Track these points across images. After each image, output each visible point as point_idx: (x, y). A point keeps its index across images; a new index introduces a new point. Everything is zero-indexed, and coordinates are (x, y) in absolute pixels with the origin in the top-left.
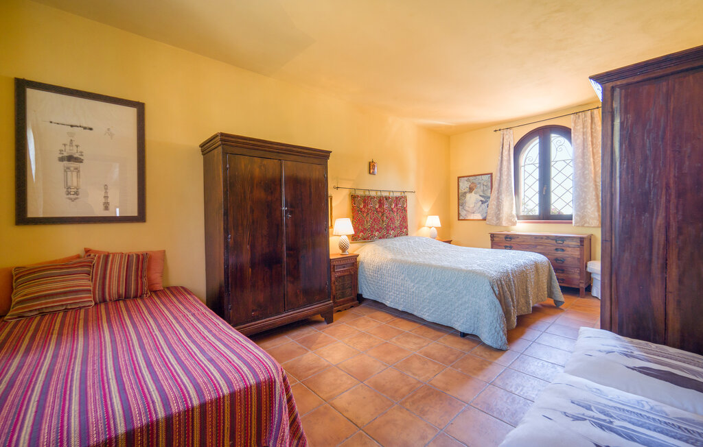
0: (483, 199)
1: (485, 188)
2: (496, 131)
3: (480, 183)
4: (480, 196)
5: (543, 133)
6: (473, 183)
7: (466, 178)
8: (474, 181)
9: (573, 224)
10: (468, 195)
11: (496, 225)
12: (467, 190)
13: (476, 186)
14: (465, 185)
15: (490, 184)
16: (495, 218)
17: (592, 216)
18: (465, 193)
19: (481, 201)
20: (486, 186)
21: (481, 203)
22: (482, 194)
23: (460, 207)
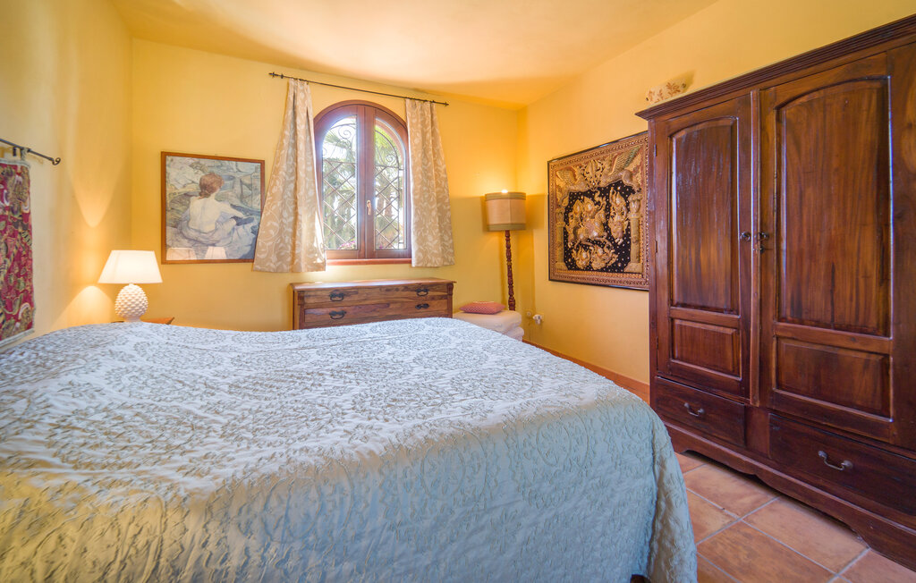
0: (240, 214)
1: (246, 191)
2: (273, 75)
3: (231, 178)
4: (234, 207)
5: (368, 112)
6: (212, 174)
7: (191, 161)
8: (215, 171)
9: (414, 264)
10: (197, 204)
11: (276, 271)
12: (194, 188)
13: (220, 183)
14: (183, 177)
15: (258, 183)
16: (274, 258)
17: (436, 252)
18: (187, 195)
19: (236, 218)
20: (250, 186)
21: (234, 222)
22: (237, 202)
23: (170, 231)
